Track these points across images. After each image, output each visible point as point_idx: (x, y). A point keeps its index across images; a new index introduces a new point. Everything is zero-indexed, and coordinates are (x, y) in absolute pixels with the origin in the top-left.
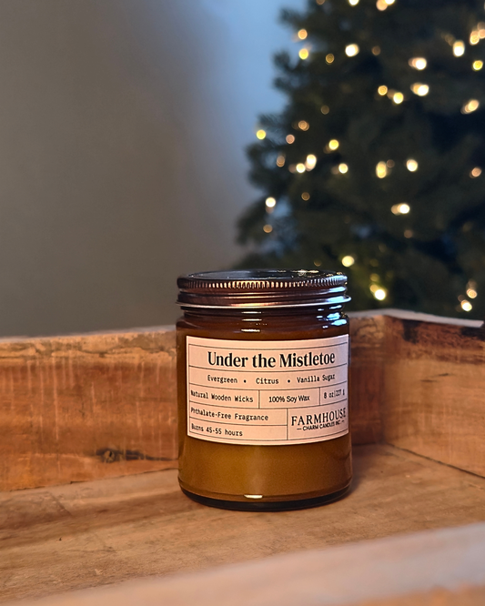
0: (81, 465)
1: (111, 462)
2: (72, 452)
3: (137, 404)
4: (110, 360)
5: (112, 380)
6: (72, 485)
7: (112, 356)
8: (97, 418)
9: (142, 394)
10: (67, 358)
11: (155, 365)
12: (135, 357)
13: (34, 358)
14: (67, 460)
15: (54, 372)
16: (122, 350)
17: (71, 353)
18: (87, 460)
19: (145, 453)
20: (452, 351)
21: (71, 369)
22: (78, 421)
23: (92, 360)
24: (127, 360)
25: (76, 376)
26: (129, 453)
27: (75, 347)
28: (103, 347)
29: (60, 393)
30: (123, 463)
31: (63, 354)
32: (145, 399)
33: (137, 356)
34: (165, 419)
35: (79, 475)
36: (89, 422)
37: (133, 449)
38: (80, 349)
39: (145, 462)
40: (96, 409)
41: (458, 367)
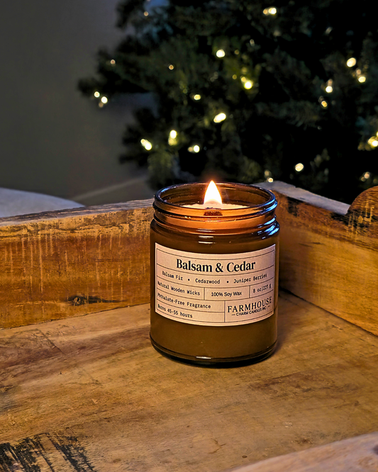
0: (58, 308)
1: (78, 305)
2: (52, 300)
3: (97, 263)
4: (78, 234)
5: (79, 248)
6: (53, 322)
7: (80, 231)
8: (70, 275)
9: (100, 257)
10: (49, 235)
11: (109, 236)
12: (95, 231)
13: (26, 236)
14: (49, 305)
15: (40, 245)
16: (87, 227)
17: (51, 231)
18: (63, 304)
19: (101, 298)
20: (324, 228)
21: (51, 242)
22: (56, 278)
23: (65, 235)
24: (90, 234)
25: (55, 247)
26: (91, 298)
27: (54, 226)
28: (74, 226)
29: (44, 259)
30: (87, 305)
31: (46, 232)
32: (102, 260)
33: (97, 230)
34: (116, 273)
35: (57, 315)
36: (64, 279)
37: (94, 296)
38: (57, 228)
39: (102, 303)
40: (68, 269)
41: (328, 240)
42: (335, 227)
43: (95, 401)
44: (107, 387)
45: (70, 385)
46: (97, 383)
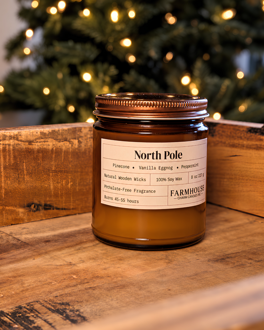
0: (18, 213)
1: (35, 211)
2: (12, 205)
3: (51, 174)
4: (36, 146)
5: (36, 159)
6: (13, 226)
7: (37, 144)
8: (28, 182)
9: (53, 168)
10: (9, 145)
11: (61, 150)
12: (50, 144)
14: (9, 210)
15: (2, 154)
16: (42, 140)
17: (12, 142)
18: (21, 210)
19: (55, 205)
20: (241, 141)
21: (12, 152)
22: (16, 185)
23: (24, 146)
24: (45, 147)
25: (15, 157)
26: (46, 205)
27: (14, 138)
28: (32, 138)
29: (5, 168)
30: (42, 212)
31: (7, 142)
32: (55, 171)
33: (51, 144)
34: (67, 183)
35: (16, 219)
36: (23, 186)
37: (48, 203)
38: (17, 139)
39: (55, 211)
40: (27, 178)
41: (244, 151)
42: (252, 140)
43: (74, 276)
44: (81, 266)
45: (47, 267)
46: (70, 264)
